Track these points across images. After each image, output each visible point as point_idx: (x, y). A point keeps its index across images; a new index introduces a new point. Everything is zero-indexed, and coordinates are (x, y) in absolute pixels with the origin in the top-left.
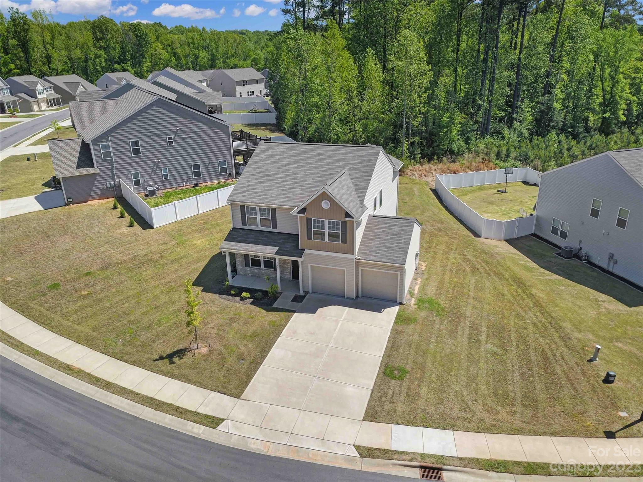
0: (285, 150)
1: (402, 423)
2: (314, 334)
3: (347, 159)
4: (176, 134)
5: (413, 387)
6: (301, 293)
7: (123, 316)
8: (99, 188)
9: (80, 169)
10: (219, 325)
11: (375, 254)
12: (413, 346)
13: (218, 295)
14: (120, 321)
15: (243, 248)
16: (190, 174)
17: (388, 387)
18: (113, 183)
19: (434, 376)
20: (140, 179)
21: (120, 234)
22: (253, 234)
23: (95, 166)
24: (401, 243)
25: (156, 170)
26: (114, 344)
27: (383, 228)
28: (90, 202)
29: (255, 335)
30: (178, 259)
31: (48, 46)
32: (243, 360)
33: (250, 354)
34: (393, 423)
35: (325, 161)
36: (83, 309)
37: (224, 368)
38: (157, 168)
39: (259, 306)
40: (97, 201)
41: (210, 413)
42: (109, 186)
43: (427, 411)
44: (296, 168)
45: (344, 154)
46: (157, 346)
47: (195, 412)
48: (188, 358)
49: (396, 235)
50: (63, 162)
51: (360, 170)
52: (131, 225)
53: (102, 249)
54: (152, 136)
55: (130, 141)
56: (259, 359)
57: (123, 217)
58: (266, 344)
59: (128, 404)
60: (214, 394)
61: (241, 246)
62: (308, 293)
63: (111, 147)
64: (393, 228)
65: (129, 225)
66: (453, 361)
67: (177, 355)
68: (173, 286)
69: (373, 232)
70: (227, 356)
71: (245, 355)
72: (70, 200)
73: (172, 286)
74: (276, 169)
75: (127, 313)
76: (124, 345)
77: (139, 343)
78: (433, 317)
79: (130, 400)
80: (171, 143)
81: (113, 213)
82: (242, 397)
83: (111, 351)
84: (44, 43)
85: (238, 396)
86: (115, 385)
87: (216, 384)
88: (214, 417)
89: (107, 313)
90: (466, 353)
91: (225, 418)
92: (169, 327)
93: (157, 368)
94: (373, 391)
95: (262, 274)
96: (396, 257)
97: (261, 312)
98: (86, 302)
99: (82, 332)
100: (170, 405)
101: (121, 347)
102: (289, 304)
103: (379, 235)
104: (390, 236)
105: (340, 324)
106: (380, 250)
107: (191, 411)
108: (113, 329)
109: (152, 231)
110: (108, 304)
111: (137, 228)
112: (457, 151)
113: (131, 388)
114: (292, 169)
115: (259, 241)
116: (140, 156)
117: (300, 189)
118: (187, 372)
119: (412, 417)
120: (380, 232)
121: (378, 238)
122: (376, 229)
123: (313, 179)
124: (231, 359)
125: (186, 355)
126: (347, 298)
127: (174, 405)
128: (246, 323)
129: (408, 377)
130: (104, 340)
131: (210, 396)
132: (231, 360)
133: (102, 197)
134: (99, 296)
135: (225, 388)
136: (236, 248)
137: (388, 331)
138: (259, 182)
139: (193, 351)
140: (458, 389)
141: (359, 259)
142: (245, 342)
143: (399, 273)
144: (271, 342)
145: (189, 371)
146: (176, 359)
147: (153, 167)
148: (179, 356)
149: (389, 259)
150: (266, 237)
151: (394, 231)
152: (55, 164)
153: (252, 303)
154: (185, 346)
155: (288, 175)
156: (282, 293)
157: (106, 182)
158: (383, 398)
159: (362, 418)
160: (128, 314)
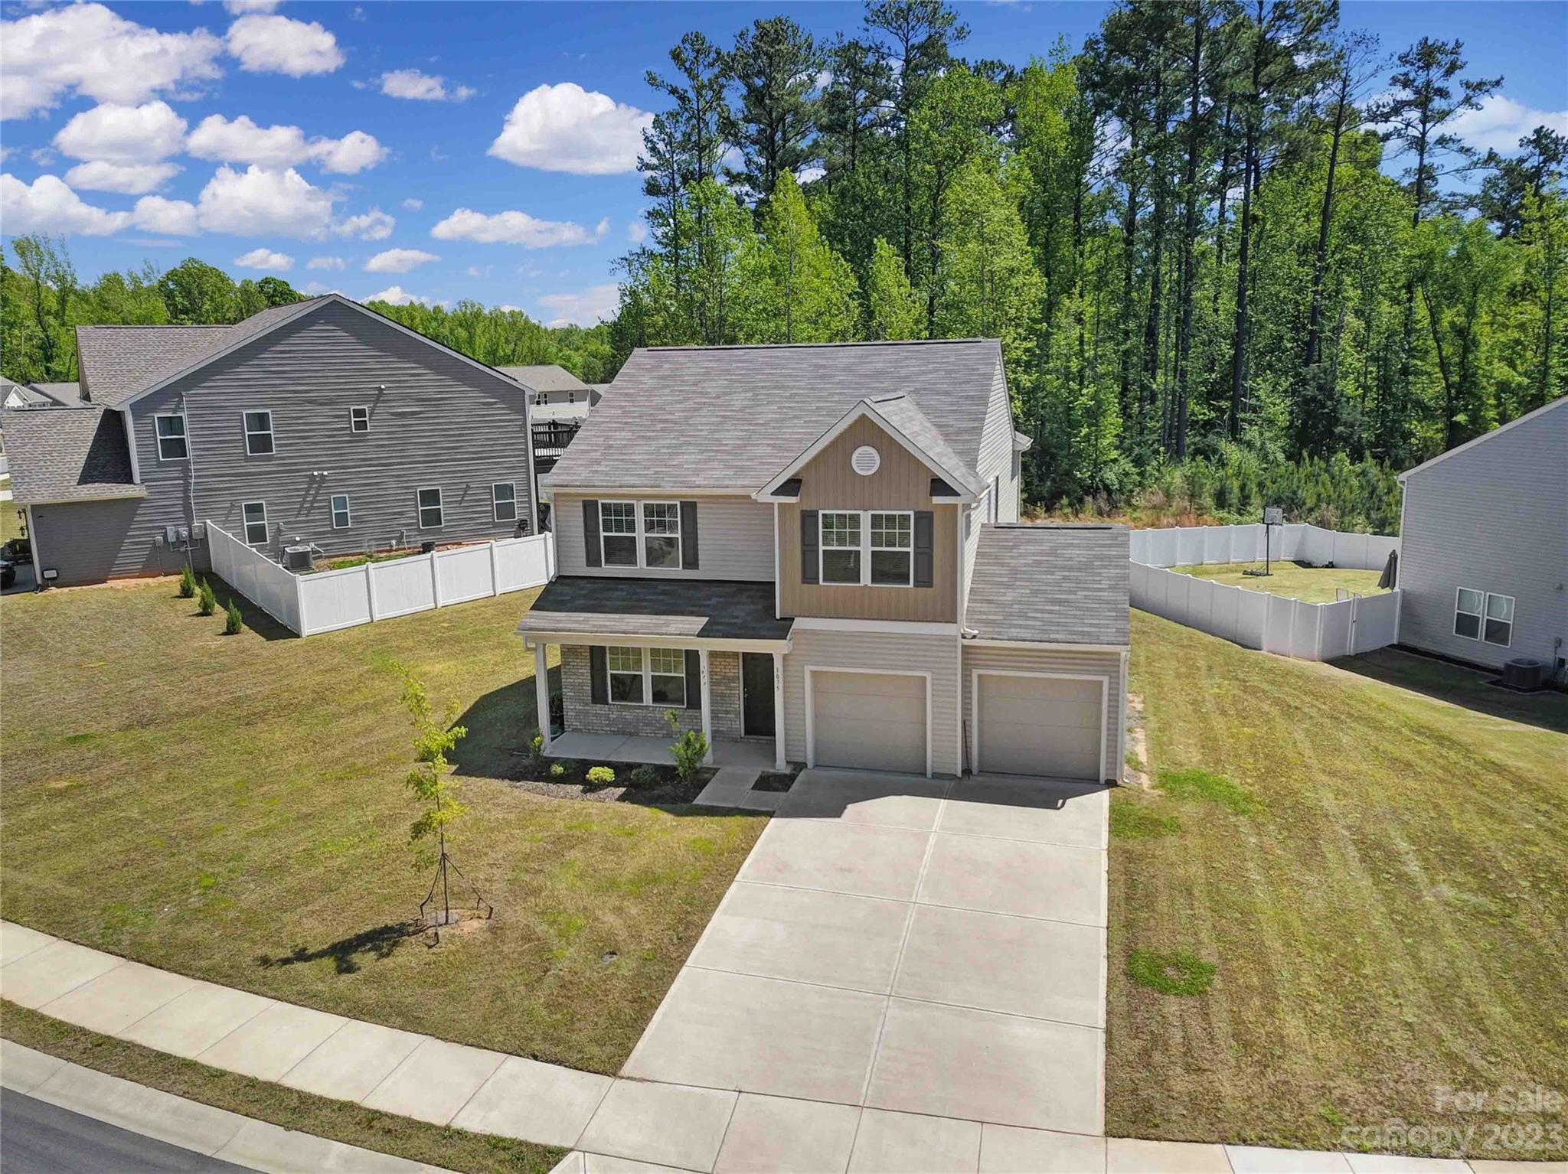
0: (712, 364)
1: (1261, 1139)
2: (850, 870)
3: (903, 372)
4: (377, 401)
5: (1249, 1016)
6: (781, 767)
7: (184, 842)
8: (142, 543)
9: (89, 485)
10: (518, 857)
11: (1023, 623)
12: (1196, 892)
13: (507, 782)
14: (173, 855)
15: (594, 626)
16: (412, 518)
17: (1159, 1018)
18: (185, 533)
19: (1306, 979)
20: (266, 522)
21: (195, 650)
22: (622, 590)
23: (137, 478)
24: (1100, 590)
25: (314, 501)
26: (141, 920)
27: (1034, 554)
28: (111, 584)
29: (647, 878)
30: (375, 704)
31: (51, 320)
32: (613, 953)
33: (636, 936)
34: (1224, 1141)
35: (837, 380)
36: (45, 826)
37: (549, 979)
38: (317, 494)
39: (649, 802)
40: (133, 582)
41: (507, 1130)
42: (172, 538)
43: (1337, 1093)
44: (749, 400)
45: (890, 362)
46: (298, 922)
47: (447, 1128)
48: (408, 955)
49: (1080, 570)
50: (42, 463)
51: (947, 393)
52: (231, 630)
53: (134, 683)
54: (310, 402)
55: (244, 412)
56: (672, 948)
57: (209, 614)
58: (691, 905)
59: (176, 1111)
60: (514, 1064)
61: (586, 621)
62: (803, 765)
63: (186, 425)
64: (1068, 553)
65: (225, 629)
66: (1352, 935)
67: (369, 945)
68: (360, 766)
69: (1002, 565)
70: (555, 942)
71: (619, 938)
72: (52, 574)
73: (354, 764)
74: (690, 404)
75: (201, 833)
76: (177, 920)
77: (232, 914)
78: (1226, 817)
79: (184, 1095)
80: (361, 425)
81: (178, 607)
82: (627, 1069)
83: (126, 940)
84: (39, 312)
85: (611, 1068)
86: (128, 1046)
87: (523, 1029)
88: (520, 1143)
89: (128, 837)
90: (1383, 909)
91: (566, 1145)
92: (345, 866)
93: (299, 987)
94: (1109, 1032)
95: (647, 725)
96: (1091, 625)
97: (658, 819)
98: (59, 808)
99: (28, 888)
100: (345, 1107)
101: (168, 929)
102: (747, 797)
103: (1024, 573)
104: (1058, 575)
105: (932, 841)
106: (1036, 611)
107: (429, 1127)
108: (144, 878)
109: (295, 642)
110: (135, 813)
111: (249, 637)
112: (1117, 486)
113: (190, 1055)
114: (738, 404)
115: (644, 604)
116: (271, 458)
117: (768, 445)
118: (408, 996)
119: (1287, 1115)
120: (1026, 565)
121: (1021, 580)
122: (1012, 557)
123: (805, 422)
124: (571, 951)
125: (402, 945)
126: (935, 776)
127: (360, 1108)
128: (610, 848)
129: (1217, 981)
130: (104, 910)
131: (501, 1073)
132: (569, 957)
133: (149, 570)
134: (110, 793)
135: (559, 1041)
136: (569, 626)
137: (1100, 854)
138: (639, 437)
139: (430, 932)
140: (1410, 1019)
141: (974, 637)
142: (613, 901)
143: (1105, 680)
144: (706, 898)
145: (419, 991)
146: (365, 960)
147: (307, 490)
148: (375, 948)
149: (1074, 633)
150: (664, 593)
151: (1071, 559)
152: (16, 468)
153: (622, 798)
154: (403, 919)
155: (728, 417)
156: (716, 770)
157: (164, 528)
158: (1157, 1057)
159: (1100, 1128)
160: (202, 837)
